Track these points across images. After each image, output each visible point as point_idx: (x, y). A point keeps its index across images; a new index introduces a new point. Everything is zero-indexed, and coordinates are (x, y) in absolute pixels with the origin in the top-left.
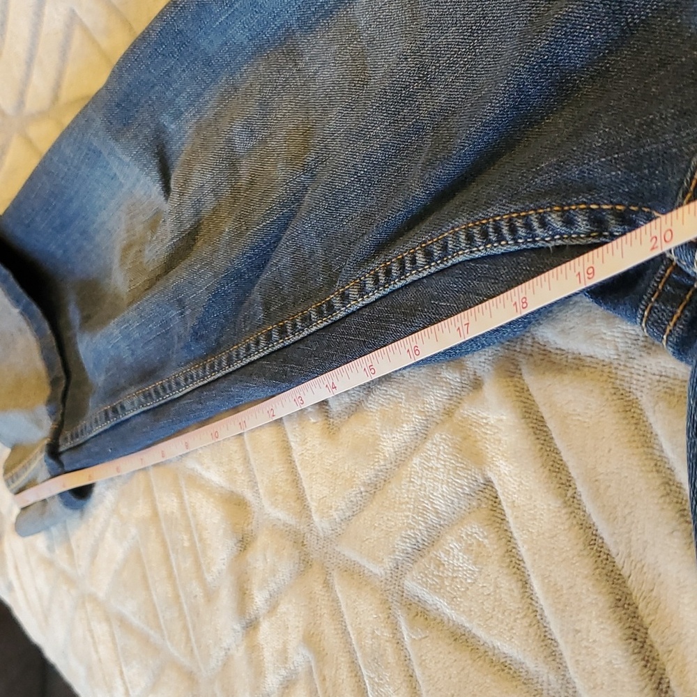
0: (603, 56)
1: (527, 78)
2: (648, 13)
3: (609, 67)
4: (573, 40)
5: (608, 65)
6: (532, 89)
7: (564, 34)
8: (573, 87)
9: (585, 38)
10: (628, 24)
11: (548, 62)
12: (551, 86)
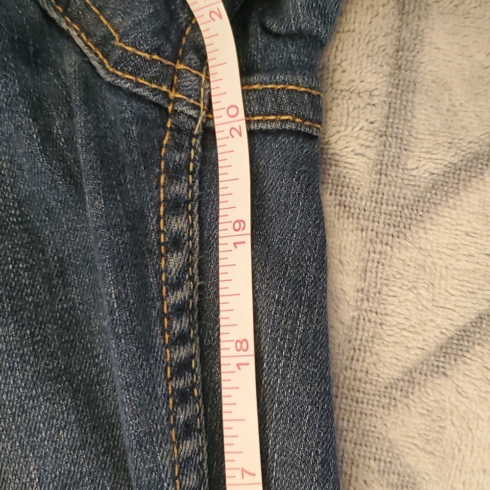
0: (44, 261)
1: (45, 364)
2: (13, 198)
3: (58, 257)
4: (19, 291)
5: (56, 258)
6: (59, 363)
7: (10, 300)
8: (69, 313)
9: (20, 275)
10: (19, 223)
11: (35, 331)
12: (62, 338)
